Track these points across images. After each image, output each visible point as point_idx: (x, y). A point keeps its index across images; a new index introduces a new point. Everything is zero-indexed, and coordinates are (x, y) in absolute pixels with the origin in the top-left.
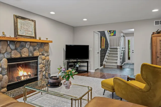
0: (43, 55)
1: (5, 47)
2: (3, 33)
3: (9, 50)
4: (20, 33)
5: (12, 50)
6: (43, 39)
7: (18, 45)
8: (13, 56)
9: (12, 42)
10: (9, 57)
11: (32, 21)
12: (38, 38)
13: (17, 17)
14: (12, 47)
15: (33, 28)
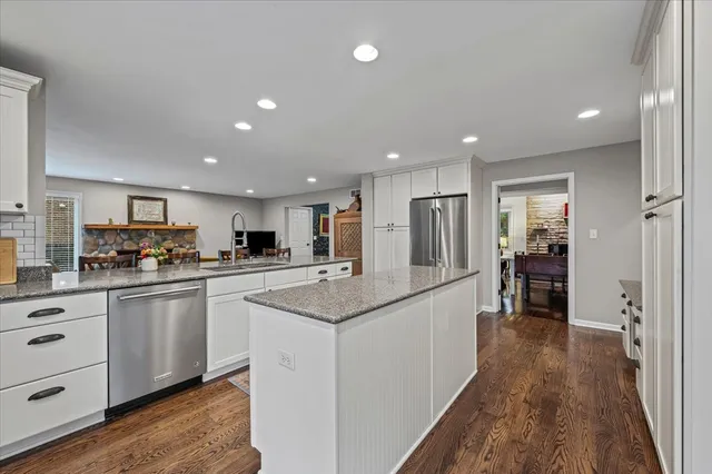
0: (181, 246)
1: (113, 238)
2: (110, 220)
3: (120, 241)
4: (136, 218)
5: (124, 240)
6: (181, 223)
7: (133, 235)
8: (126, 248)
9: (124, 230)
10: (119, 248)
11: (161, 199)
12: (170, 224)
13: (132, 198)
14: (125, 236)
15: (162, 210)
